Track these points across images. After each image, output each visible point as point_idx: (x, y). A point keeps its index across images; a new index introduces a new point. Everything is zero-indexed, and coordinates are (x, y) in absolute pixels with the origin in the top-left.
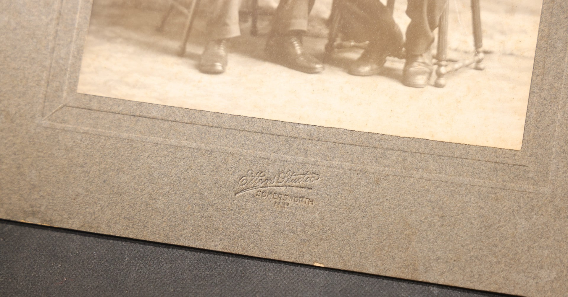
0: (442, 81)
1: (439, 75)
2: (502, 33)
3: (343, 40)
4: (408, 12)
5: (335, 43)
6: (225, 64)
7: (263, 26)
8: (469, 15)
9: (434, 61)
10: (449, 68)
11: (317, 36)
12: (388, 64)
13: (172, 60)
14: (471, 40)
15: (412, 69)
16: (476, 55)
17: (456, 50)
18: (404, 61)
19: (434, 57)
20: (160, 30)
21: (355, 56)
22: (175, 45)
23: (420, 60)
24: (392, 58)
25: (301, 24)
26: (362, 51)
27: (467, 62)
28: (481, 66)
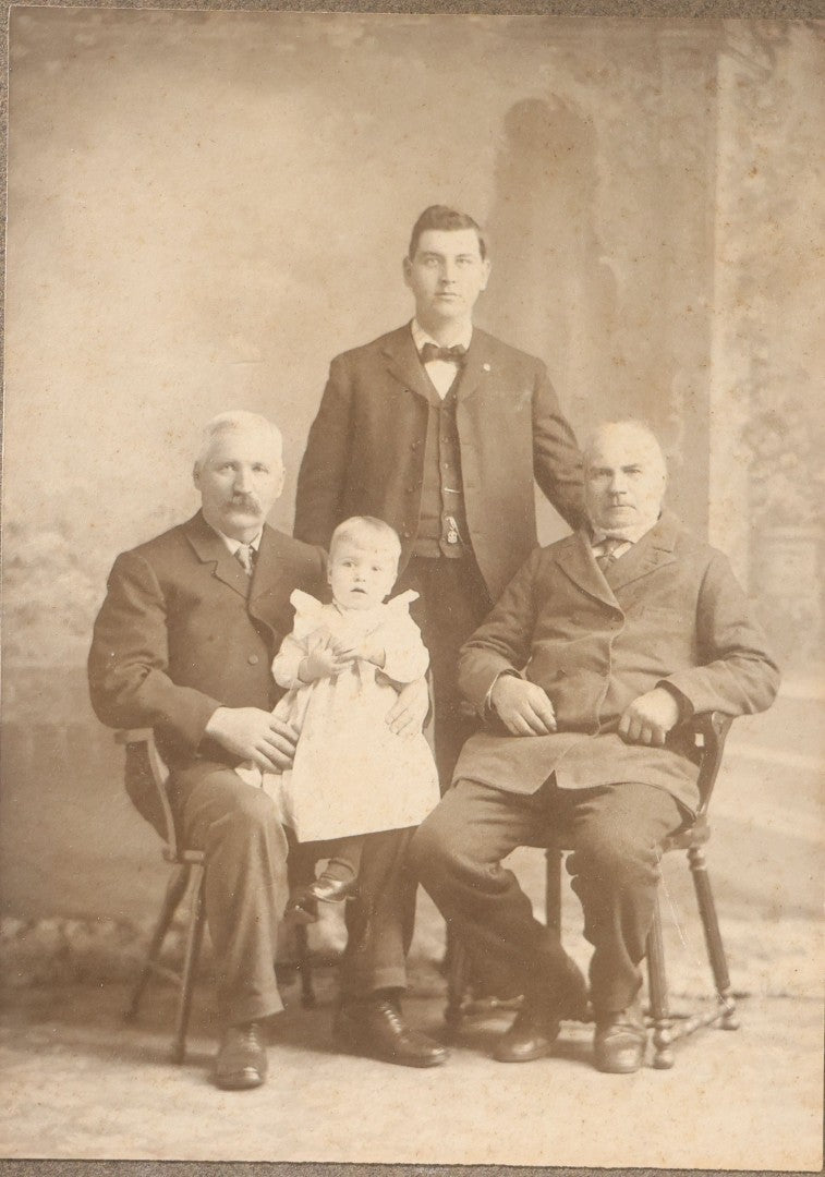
0: (667, 1056)
1: (661, 1046)
2: (762, 957)
3: (476, 997)
4: (589, 934)
5: (463, 1006)
6: (262, 1071)
7: (324, 987)
8: (697, 929)
9: (647, 1020)
10: (676, 1032)
11: (427, 996)
12: (564, 1035)
13: (162, 1073)
14: (707, 974)
15: (609, 1040)
16: (721, 1003)
17: (684, 996)
18: (593, 1025)
19: (646, 1014)
20: (132, 1018)
21: (501, 1025)
22: (164, 1043)
23: (622, 1021)
24: (569, 1023)
25: (395, 976)
26: (513, 1016)
27: (707, 1017)
28: (733, 1021)
